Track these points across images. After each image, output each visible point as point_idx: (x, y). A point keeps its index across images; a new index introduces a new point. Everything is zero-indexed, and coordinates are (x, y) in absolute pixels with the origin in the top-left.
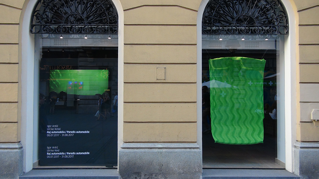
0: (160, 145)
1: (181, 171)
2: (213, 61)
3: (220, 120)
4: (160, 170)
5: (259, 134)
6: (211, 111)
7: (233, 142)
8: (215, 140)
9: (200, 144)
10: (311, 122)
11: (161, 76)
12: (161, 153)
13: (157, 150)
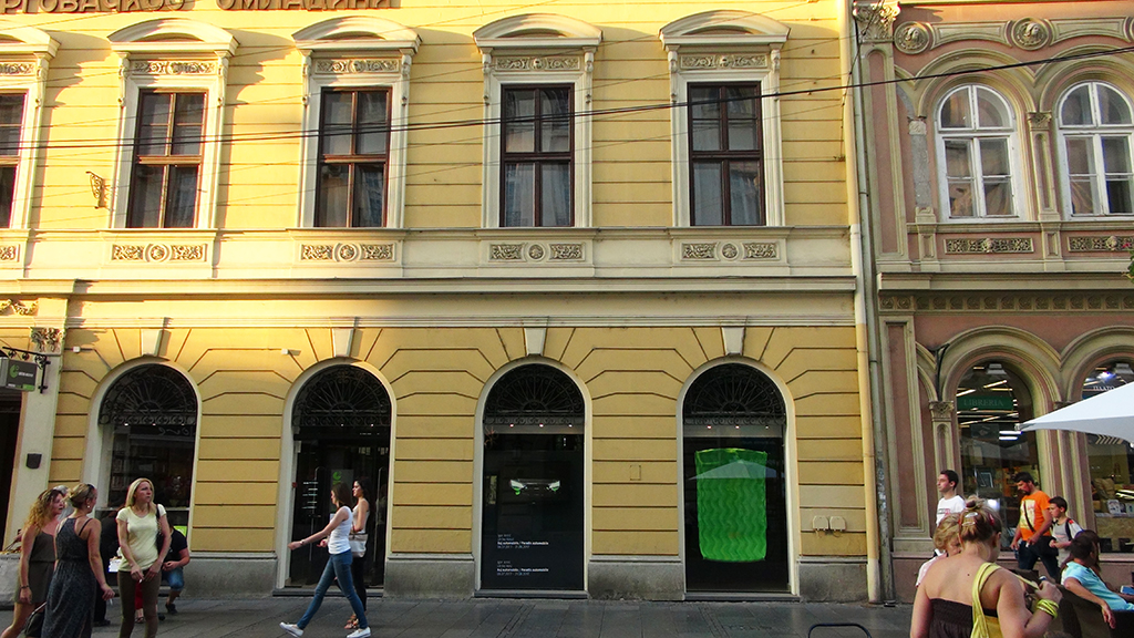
0: (635, 558)
1: (660, 589)
2: (701, 454)
3: (711, 531)
4: (636, 587)
5: (760, 550)
6: (699, 519)
7: (727, 559)
8: (704, 555)
9: (683, 557)
10: (814, 532)
11: (636, 477)
12: (637, 567)
13: (631, 564)
